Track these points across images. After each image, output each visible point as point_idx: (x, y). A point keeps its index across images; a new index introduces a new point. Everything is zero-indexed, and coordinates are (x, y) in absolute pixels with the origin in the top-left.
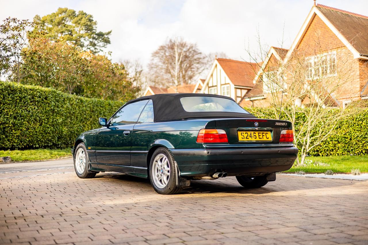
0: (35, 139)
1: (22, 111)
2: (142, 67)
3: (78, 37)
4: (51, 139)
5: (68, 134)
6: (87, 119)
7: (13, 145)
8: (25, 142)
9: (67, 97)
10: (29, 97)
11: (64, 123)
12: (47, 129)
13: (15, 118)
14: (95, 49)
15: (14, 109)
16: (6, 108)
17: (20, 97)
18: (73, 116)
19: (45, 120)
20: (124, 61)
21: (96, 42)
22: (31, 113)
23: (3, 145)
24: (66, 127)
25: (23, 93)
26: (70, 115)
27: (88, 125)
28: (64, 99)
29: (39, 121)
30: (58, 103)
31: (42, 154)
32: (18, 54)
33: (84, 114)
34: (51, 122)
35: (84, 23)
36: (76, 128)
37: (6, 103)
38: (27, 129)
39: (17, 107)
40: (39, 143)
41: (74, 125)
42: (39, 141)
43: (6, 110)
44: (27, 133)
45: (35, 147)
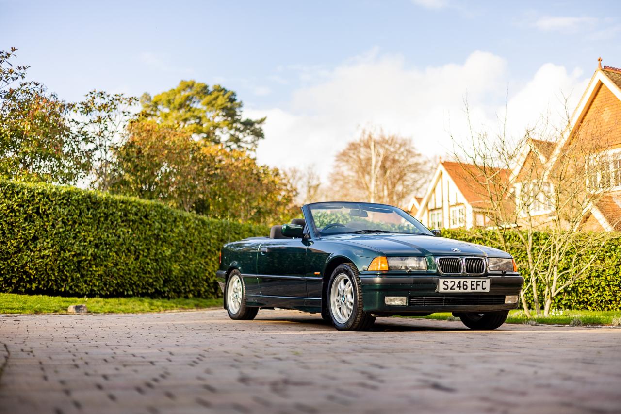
0: (127, 281)
1: (107, 235)
2: (318, 179)
3: (212, 128)
4: (152, 282)
5: (180, 275)
6: (213, 253)
7: (92, 290)
8: (111, 286)
9: (181, 216)
10: (120, 213)
11: (174, 258)
12: (146, 266)
13: (97, 246)
14: (239, 146)
15: (96, 232)
16: (84, 230)
17: (105, 214)
18: (189, 247)
19: (143, 251)
20: (290, 169)
21: (240, 136)
22: (121, 240)
23: (77, 290)
24: (177, 264)
25: (111, 208)
26: (185, 244)
27: (213, 263)
28: (176, 219)
29: (133, 253)
30: (166, 224)
31: (137, 305)
32: (105, 146)
33: (208, 244)
34: (153, 254)
35: (222, 105)
36: (194, 266)
37: (83, 223)
38: (114, 264)
39: (101, 229)
40: (133, 288)
41: (191, 260)
42: (133, 284)
43: (83, 234)
44: (115, 272)
45: (127, 294)
